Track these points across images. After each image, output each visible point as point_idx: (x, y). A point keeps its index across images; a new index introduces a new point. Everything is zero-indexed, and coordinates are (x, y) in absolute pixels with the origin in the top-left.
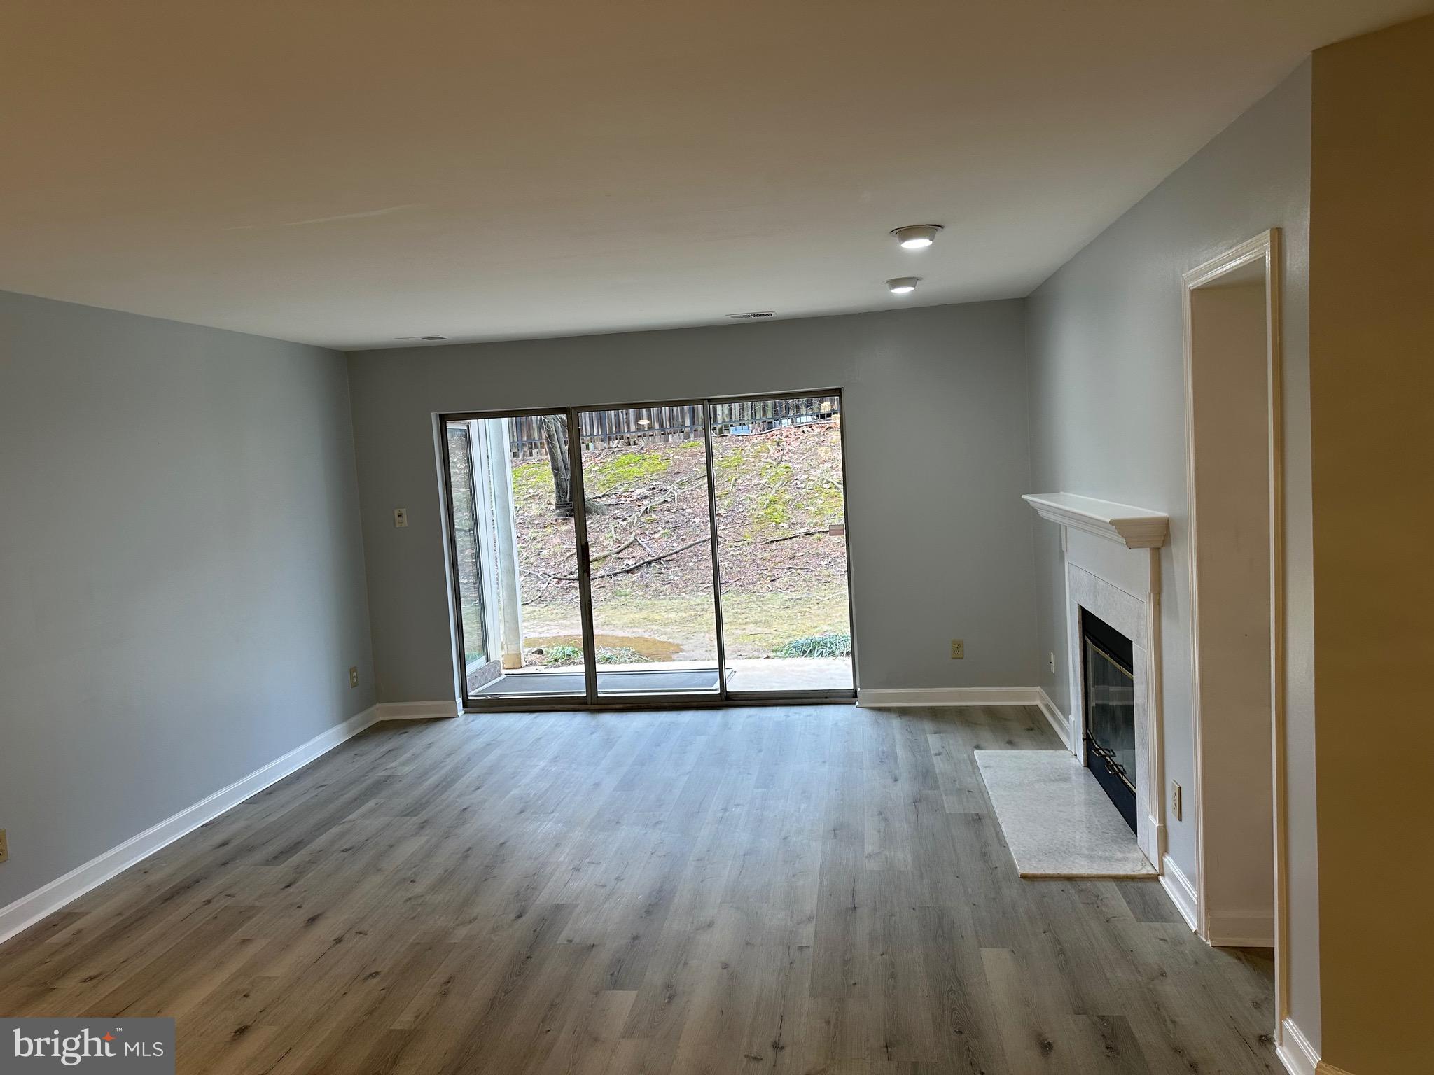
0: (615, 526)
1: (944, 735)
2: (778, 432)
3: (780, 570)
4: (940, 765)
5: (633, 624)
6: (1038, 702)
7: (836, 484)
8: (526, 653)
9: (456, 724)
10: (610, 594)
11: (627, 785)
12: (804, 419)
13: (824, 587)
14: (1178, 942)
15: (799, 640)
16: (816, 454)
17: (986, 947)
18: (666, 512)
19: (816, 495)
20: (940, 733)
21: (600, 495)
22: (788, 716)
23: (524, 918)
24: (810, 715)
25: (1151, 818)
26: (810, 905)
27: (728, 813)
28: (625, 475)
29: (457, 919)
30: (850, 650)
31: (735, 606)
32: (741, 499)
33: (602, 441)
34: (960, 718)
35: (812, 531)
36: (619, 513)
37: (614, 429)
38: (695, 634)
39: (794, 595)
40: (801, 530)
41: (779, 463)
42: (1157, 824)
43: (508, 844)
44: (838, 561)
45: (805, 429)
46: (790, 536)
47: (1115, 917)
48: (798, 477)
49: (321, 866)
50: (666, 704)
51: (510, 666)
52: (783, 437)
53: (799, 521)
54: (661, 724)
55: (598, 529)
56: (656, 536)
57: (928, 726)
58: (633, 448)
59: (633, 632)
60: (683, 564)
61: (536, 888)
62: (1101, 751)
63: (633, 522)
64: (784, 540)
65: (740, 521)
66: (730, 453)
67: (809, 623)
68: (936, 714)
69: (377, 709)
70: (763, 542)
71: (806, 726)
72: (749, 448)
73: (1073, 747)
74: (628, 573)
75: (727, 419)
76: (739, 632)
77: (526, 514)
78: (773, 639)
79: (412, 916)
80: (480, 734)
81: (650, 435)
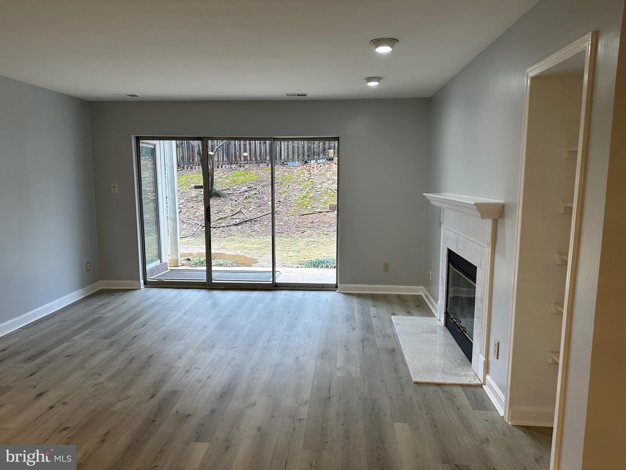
0: (231, 204)
1: (377, 307)
2: (309, 166)
3: (306, 228)
4: (375, 322)
5: (236, 249)
6: (421, 294)
7: (334, 190)
8: (182, 260)
9: (139, 292)
10: (226, 235)
11: (221, 327)
12: (321, 161)
13: (326, 237)
14: (494, 422)
15: (312, 260)
16: (325, 176)
17: (396, 422)
18: (255, 199)
19: (325, 195)
20: (376, 306)
21: (225, 189)
22: (304, 295)
23: (155, 398)
24: (315, 296)
25: (480, 355)
26: (306, 395)
27: (270, 343)
28: (238, 181)
29: (119, 397)
30: (336, 265)
31: (284, 243)
32: (290, 195)
33: (228, 164)
34: (385, 299)
35: (322, 211)
36: (233, 198)
37: (234, 159)
38: (264, 255)
39: (312, 239)
40: (316, 211)
41: (309, 179)
42: (484, 359)
43: (154, 356)
44: (333, 225)
45: (321, 165)
46: (312, 213)
47: (461, 407)
48: (317, 186)
49: (53, 364)
50: (245, 288)
51: (172, 266)
52: (311, 168)
53: (316, 206)
54: (242, 297)
55: (223, 205)
56: (250, 209)
57: (370, 302)
58: (242, 168)
59: (235, 252)
60: (262, 223)
61: (164, 381)
62: (454, 319)
63: (240, 202)
64: (309, 214)
65: (289, 205)
66: (287, 173)
67: (317, 252)
68: (374, 297)
69: (100, 283)
70: (299, 215)
71: (312, 301)
72: (295, 172)
73: (439, 317)
74: (236, 225)
75: (286, 158)
76: (285, 255)
77: (189, 195)
78: (301, 259)
79: (95, 395)
80: (150, 298)
81: (251, 163)
